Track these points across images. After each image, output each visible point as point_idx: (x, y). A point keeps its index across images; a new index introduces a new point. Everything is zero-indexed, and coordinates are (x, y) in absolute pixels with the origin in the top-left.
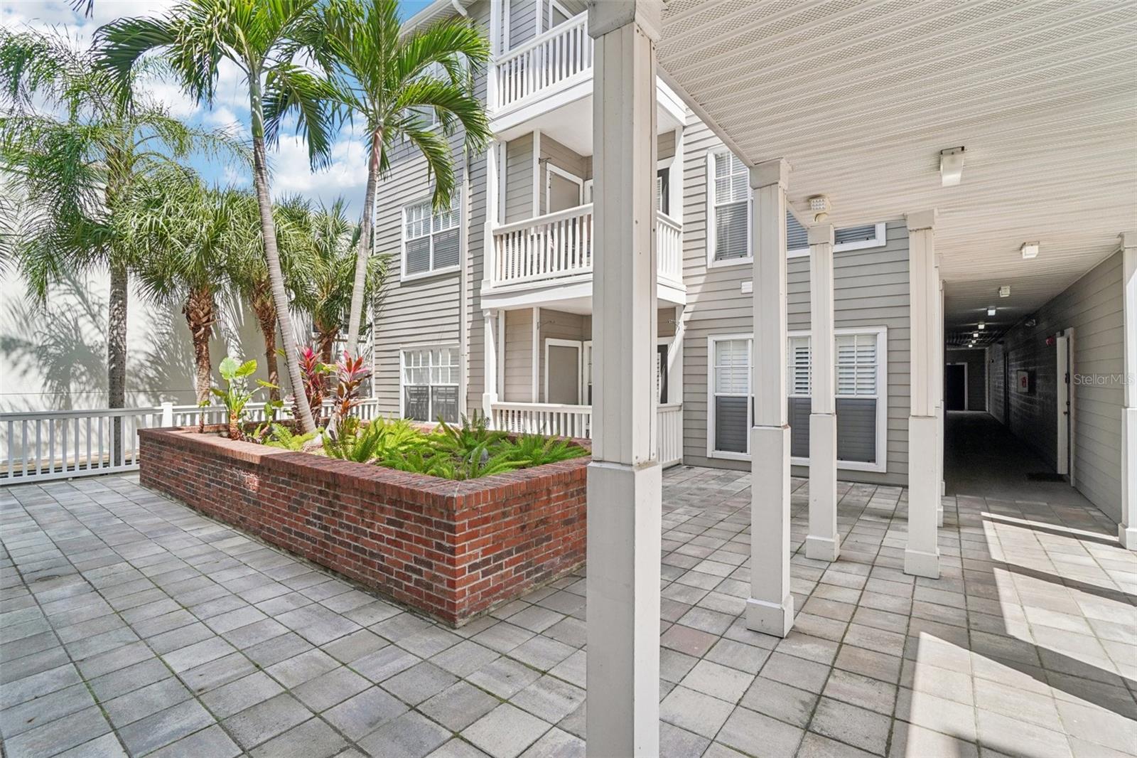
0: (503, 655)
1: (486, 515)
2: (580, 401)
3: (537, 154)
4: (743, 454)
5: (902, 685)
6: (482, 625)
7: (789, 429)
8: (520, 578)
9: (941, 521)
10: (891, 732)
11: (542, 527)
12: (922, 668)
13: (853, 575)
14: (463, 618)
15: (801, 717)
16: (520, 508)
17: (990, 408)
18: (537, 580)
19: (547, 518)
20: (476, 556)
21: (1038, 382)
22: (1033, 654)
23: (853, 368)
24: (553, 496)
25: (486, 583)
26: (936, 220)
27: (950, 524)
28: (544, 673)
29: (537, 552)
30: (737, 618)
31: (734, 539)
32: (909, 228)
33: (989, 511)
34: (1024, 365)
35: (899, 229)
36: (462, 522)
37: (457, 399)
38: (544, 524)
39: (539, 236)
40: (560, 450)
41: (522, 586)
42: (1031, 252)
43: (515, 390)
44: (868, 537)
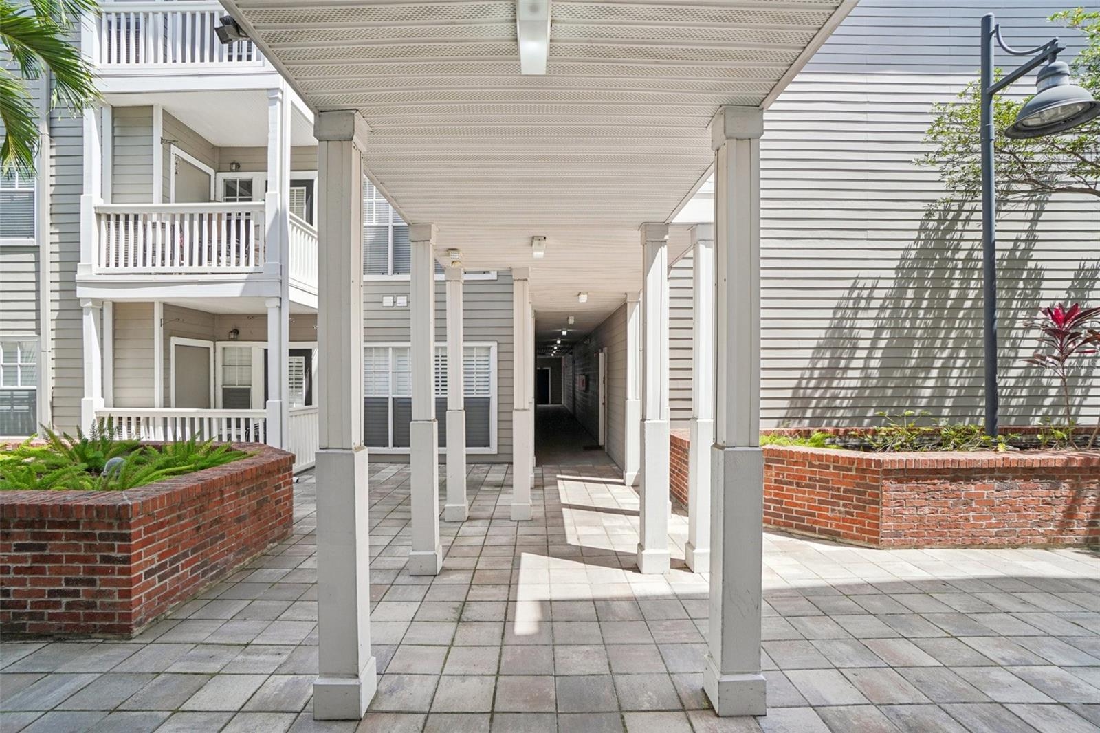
0: (197, 644)
1: (161, 520)
2: (212, 405)
3: (158, 132)
4: (385, 448)
5: (512, 584)
6: (163, 627)
7: (437, 422)
8: (196, 578)
9: (533, 483)
10: (507, 609)
11: (216, 527)
12: (522, 572)
13: (479, 527)
14: (139, 626)
15: (454, 616)
16: (195, 509)
17: (565, 403)
18: (212, 579)
19: (220, 518)
20: (152, 562)
21: (591, 382)
22: (579, 550)
23: (473, 373)
24: (226, 495)
25: (163, 587)
26: (530, 274)
27: (538, 485)
28: (247, 645)
29: (212, 551)
30: (400, 571)
31: (388, 517)
32: (514, 278)
33: (561, 474)
34: (583, 371)
35: (506, 278)
36: (137, 529)
37: (33, 405)
38: (218, 523)
39: (163, 225)
40: (216, 455)
41: (198, 586)
42: (583, 298)
43: (127, 394)
44: (487, 502)
